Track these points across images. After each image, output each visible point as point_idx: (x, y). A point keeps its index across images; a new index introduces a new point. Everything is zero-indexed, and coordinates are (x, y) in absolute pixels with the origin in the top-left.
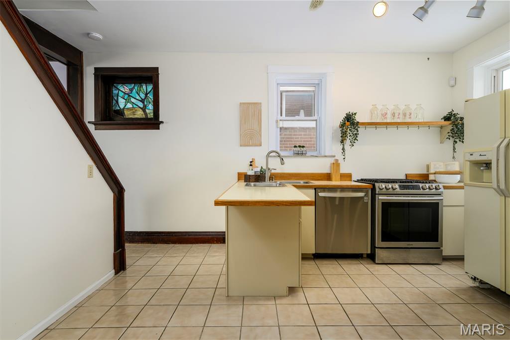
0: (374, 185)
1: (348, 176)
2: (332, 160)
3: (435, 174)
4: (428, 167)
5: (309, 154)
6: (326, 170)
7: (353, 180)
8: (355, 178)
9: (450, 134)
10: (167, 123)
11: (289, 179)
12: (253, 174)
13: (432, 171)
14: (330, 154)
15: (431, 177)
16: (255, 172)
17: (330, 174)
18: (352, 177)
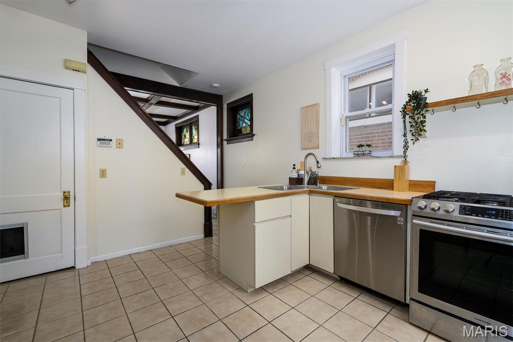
10: (257, 135)
17: (393, 180)
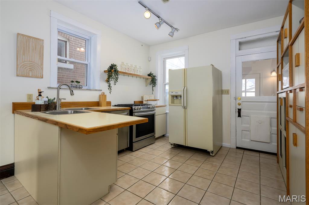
0: (132, 108)
1: (109, 103)
2: (100, 93)
3: (147, 101)
4: (142, 98)
5: (84, 88)
6: (96, 99)
7: (112, 105)
8: (113, 104)
9: (151, 83)
11: (69, 107)
12: (43, 104)
13: (145, 99)
14: (99, 89)
15: (144, 103)
16: (45, 101)
17: (99, 102)
18: (111, 103)
